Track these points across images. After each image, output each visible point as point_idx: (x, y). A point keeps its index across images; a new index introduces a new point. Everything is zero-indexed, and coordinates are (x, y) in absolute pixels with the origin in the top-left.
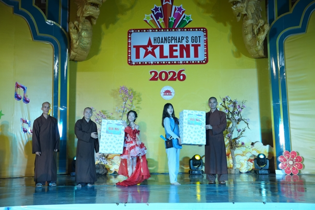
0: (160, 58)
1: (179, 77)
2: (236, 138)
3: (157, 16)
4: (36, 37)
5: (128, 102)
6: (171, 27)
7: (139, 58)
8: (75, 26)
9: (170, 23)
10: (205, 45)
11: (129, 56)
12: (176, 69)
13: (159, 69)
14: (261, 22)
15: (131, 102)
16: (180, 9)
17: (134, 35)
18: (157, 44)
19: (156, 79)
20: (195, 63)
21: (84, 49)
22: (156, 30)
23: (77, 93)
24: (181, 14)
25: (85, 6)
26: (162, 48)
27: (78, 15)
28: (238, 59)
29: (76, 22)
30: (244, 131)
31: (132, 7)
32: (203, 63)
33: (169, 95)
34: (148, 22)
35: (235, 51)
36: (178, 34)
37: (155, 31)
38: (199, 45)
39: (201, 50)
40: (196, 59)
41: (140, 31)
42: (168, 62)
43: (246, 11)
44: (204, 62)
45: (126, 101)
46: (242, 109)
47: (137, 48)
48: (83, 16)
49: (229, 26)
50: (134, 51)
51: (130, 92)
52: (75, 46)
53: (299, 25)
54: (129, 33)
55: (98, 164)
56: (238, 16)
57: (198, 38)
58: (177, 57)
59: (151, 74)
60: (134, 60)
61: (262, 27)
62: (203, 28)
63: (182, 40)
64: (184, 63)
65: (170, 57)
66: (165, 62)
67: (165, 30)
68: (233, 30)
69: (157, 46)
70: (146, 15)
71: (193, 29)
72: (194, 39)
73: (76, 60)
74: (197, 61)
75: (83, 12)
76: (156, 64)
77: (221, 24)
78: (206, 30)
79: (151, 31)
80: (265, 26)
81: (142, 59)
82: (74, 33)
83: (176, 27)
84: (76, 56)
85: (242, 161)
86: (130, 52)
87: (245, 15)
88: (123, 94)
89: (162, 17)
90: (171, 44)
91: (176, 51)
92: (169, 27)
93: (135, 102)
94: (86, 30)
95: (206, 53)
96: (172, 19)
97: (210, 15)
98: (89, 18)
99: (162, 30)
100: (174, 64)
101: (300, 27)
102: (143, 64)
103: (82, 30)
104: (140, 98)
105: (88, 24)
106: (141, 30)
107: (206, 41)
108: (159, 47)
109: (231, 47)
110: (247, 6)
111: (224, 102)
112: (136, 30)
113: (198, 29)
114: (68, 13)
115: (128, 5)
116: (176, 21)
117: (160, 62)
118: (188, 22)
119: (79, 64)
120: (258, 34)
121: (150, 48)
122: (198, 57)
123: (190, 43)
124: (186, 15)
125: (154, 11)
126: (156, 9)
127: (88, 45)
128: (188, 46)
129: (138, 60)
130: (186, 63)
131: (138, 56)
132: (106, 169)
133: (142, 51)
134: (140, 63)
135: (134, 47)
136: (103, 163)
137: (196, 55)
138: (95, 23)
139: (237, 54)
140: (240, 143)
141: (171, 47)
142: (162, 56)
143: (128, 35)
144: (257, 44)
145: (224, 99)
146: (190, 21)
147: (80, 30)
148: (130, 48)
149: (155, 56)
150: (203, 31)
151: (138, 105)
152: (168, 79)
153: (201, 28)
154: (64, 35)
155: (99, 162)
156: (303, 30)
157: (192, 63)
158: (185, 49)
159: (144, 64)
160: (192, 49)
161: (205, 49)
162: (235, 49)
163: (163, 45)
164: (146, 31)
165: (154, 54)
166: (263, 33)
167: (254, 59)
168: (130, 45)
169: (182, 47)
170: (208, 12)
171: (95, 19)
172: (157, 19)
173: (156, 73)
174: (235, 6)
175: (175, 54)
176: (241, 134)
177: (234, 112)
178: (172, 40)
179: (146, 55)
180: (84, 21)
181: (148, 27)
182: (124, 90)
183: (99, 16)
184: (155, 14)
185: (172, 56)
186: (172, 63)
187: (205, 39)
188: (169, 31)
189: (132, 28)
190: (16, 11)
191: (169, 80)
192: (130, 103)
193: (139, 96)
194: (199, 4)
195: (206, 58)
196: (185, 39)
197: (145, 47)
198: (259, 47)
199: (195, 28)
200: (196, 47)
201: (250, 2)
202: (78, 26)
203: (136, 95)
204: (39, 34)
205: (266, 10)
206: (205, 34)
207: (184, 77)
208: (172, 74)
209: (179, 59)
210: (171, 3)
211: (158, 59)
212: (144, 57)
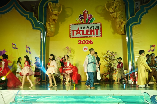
1: (90, 42)
2: (113, 67)
4: (34, 28)
5: (69, 53)
6: (87, 23)
8: (48, 24)
9: (86, 21)
11: (70, 34)
12: (89, 39)
13: (82, 39)
14: (122, 20)
16: (90, 15)
17: (72, 26)
18: (81, 29)
19: (81, 44)
20: (96, 37)
21: (52, 32)
22: (81, 24)
23: (50, 49)
24: (91, 17)
25: (52, 16)
26: (83, 31)
27: (50, 19)
28: (114, 35)
29: (49, 22)
30: (116, 64)
31: (71, 15)
32: (100, 37)
33: (86, 50)
35: (113, 32)
36: (90, 25)
38: (98, 30)
39: (99, 32)
40: (97, 35)
41: (75, 25)
43: (116, 16)
44: (100, 36)
45: (68, 52)
46: (115, 55)
47: (73, 31)
48: (51, 20)
49: (110, 22)
50: (72, 32)
51: (70, 49)
52: (48, 31)
53: (137, 21)
54: (70, 25)
55: (58, 77)
56: (113, 18)
57: (98, 27)
58: (89, 34)
59: (79, 41)
60: (72, 36)
61: (123, 22)
62: (100, 23)
64: (92, 37)
66: (85, 37)
67: (84, 24)
68: (112, 23)
69: (81, 30)
70: (77, 18)
71: (96, 23)
72: (96, 27)
73: (49, 36)
75: (51, 18)
76: (81, 37)
77: (107, 21)
78: (101, 24)
79: (79, 24)
80: (124, 22)
81: (75, 36)
82: (48, 26)
83: (89, 23)
84: (49, 35)
85: (116, 77)
87: (116, 17)
88: (67, 50)
89: (83, 19)
90: (87, 29)
91: (89, 32)
92: (86, 23)
93: (72, 53)
94: (53, 25)
95: (101, 33)
96: (87, 19)
97: (103, 17)
98: (54, 20)
100: (88, 37)
101: (138, 22)
102: (75, 37)
103: (51, 25)
104: (75, 51)
105: (54, 22)
106: (75, 24)
107: (101, 28)
108: (82, 31)
109: (111, 30)
110: (117, 14)
111: (108, 52)
112: (73, 24)
113: (98, 23)
114: (46, 18)
115: (70, 14)
116: (89, 20)
117: (82, 37)
119: (50, 38)
120: (121, 25)
121: (78, 31)
122: (98, 34)
123: (95, 29)
124: (93, 18)
126: (81, 16)
127: (54, 31)
128: (94, 30)
129: (73, 36)
130: (93, 37)
132: (61, 79)
133: (75, 32)
135: (72, 31)
136: (59, 77)
137: (97, 34)
138: (56, 22)
139: (114, 33)
140: (114, 69)
141: (87, 30)
142: (83, 34)
143: (70, 26)
144: (121, 29)
145: (108, 51)
146: (94, 20)
147: (50, 25)
148: (70, 31)
150: (100, 24)
151: (73, 54)
153: (99, 23)
154: (44, 27)
155: (57, 76)
156: (139, 23)
157: (95, 37)
158: (92, 31)
159: (76, 38)
160: (95, 31)
161: (101, 31)
162: (113, 31)
164: (77, 24)
165: (80, 34)
167: (121, 35)
169: (91, 30)
170: (102, 16)
171: (56, 20)
172: (81, 19)
173: (81, 41)
174: (112, 14)
175: (88, 33)
176: (115, 65)
177: (112, 56)
179: (77, 34)
180: (52, 21)
181: (78, 23)
182: (67, 48)
183: (58, 19)
185: (87, 34)
186: (87, 37)
187: (101, 27)
188: (86, 24)
189: (71, 23)
190: (27, 19)
191: (86, 44)
192: (70, 53)
193: (74, 50)
194: (98, 13)
196: (92, 27)
197: (76, 31)
198: (122, 30)
199: (97, 23)
200: (97, 30)
201: (118, 12)
203: (73, 50)
204: (35, 27)
205: (126, 15)
207: (92, 43)
208: (87, 41)
209: (90, 35)
210: (87, 13)
211: (82, 35)
212: (76, 35)
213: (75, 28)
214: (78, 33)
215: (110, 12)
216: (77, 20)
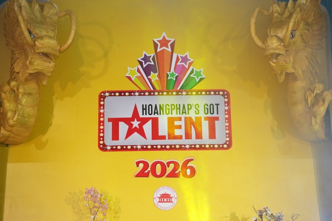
0: (153, 138)
3: (148, 71)
5: (99, 216)
6: (171, 89)
7: (118, 139)
9: (168, 81)
10: (226, 119)
11: (101, 135)
12: (180, 157)
13: (151, 157)
15: (104, 215)
16: (185, 59)
17: (109, 100)
18: (148, 116)
19: (147, 175)
20: (210, 148)
22: (147, 94)
24: (187, 67)
26: (155, 122)
28: (281, 142)
31: (105, 55)
32: (223, 148)
33: (167, 202)
34: (133, 79)
35: (276, 128)
36: (183, 100)
37: (144, 95)
38: (217, 119)
39: (220, 126)
40: (212, 141)
41: (120, 95)
42: (165, 146)
43: (294, 68)
44: (225, 146)
45: (95, 213)
47: (115, 122)
49: (265, 88)
50: (109, 126)
51: (103, 198)
54: (102, 97)
57: (215, 107)
58: (180, 137)
59: (138, 166)
60: (109, 141)
62: (224, 91)
63: (188, 109)
64: (193, 148)
65: (169, 139)
66: (161, 146)
67: (161, 93)
70: (129, 68)
71: (206, 91)
72: (209, 108)
73: (7, 142)
74: (214, 145)
76: (147, 149)
77: (252, 85)
78: (228, 95)
79: (137, 94)
81: (122, 141)
83: (178, 89)
84: (9, 137)
86: (103, 129)
88: (90, 202)
89: (155, 72)
90: (170, 116)
91: (180, 127)
92: (168, 88)
95: (227, 132)
96: (172, 75)
99: (156, 93)
100: (175, 149)
102: (124, 149)
104: (119, 208)
106: (122, 93)
107: (228, 112)
108: (151, 121)
109: (269, 121)
111: (261, 216)
112: (112, 93)
113: (215, 91)
116: (179, 79)
117: (152, 146)
118: (197, 80)
120: (313, 105)
121: (135, 123)
122: (215, 138)
123: (202, 115)
124: (194, 69)
125: (143, 62)
126: (146, 59)
128: (199, 119)
129: (115, 143)
130: (195, 148)
131: (115, 136)
133: (123, 128)
134: (119, 147)
135: (110, 120)
137: (212, 135)
139: (280, 135)
141: (171, 121)
142: (155, 135)
143: (100, 101)
144: (313, 122)
145: (261, 212)
146: (201, 79)
148: (103, 122)
149: (145, 137)
150: (223, 95)
152: (167, 174)
153: (219, 91)
157: (205, 148)
158: (194, 125)
159: (127, 149)
160: (205, 125)
161: (227, 124)
162: (276, 125)
163: (157, 119)
164: (130, 95)
166: (321, 103)
167: (310, 143)
168: (103, 117)
172: (148, 74)
173: (146, 164)
175: (177, 132)
178: (172, 109)
179: (129, 133)
181: (135, 88)
182: (92, 194)
184: (144, 66)
185: (172, 136)
186: (173, 148)
187: (227, 108)
188: (168, 94)
189: (107, 90)
191: (167, 176)
194: (216, 52)
195: (228, 139)
196: (193, 108)
197: (127, 121)
199: (210, 91)
200: (212, 121)
202: (18, 90)
206: (226, 100)
207: (193, 171)
208: (172, 166)
209: (184, 141)
210: (170, 50)
211: (149, 141)
212: (127, 137)
213: (122, 108)
214: (136, 130)
215: (272, 51)
216: (129, 78)
